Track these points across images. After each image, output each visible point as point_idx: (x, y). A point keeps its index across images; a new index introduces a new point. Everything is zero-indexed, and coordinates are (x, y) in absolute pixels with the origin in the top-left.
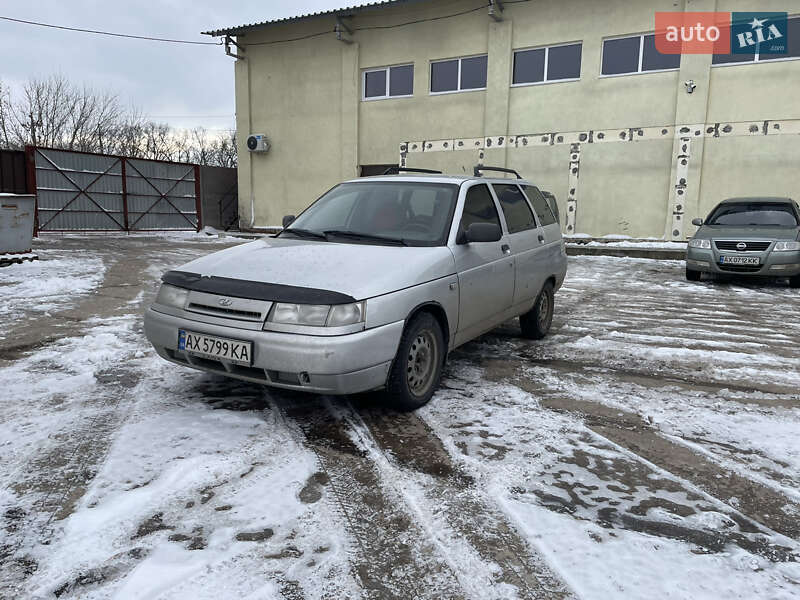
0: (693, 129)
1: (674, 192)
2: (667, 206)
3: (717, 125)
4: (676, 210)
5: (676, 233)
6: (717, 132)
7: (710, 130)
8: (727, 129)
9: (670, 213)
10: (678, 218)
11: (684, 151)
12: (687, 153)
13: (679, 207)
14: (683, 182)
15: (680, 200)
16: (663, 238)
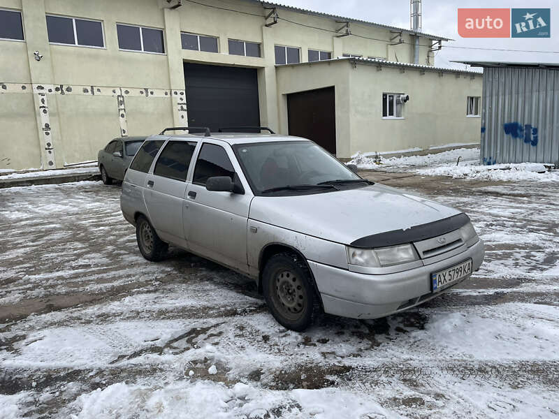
0: (47, 87)
1: (42, 133)
2: (39, 144)
3: (62, 86)
4: (47, 147)
5: (51, 163)
6: (62, 91)
7: (57, 89)
8: (69, 89)
9: (43, 149)
10: (50, 152)
11: (43, 103)
12: (46, 105)
13: (49, 144)
14: (47, 126)
15: (48, 139)
16: (41, 168)
